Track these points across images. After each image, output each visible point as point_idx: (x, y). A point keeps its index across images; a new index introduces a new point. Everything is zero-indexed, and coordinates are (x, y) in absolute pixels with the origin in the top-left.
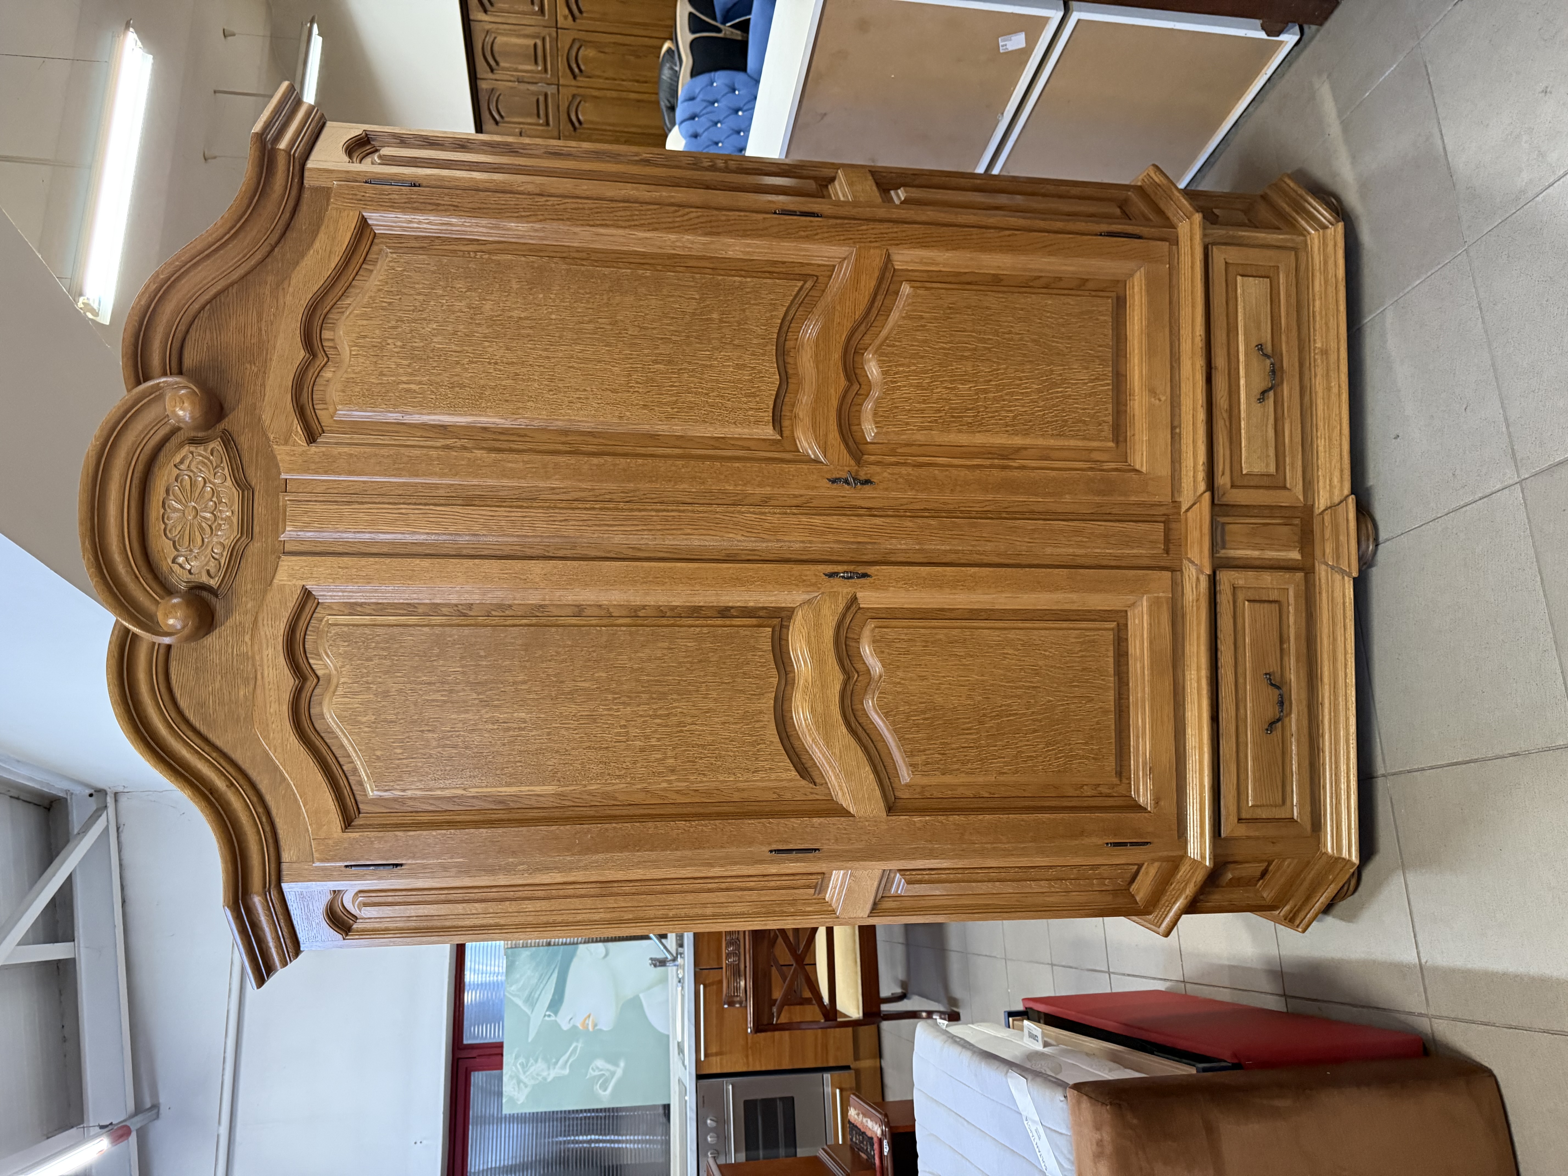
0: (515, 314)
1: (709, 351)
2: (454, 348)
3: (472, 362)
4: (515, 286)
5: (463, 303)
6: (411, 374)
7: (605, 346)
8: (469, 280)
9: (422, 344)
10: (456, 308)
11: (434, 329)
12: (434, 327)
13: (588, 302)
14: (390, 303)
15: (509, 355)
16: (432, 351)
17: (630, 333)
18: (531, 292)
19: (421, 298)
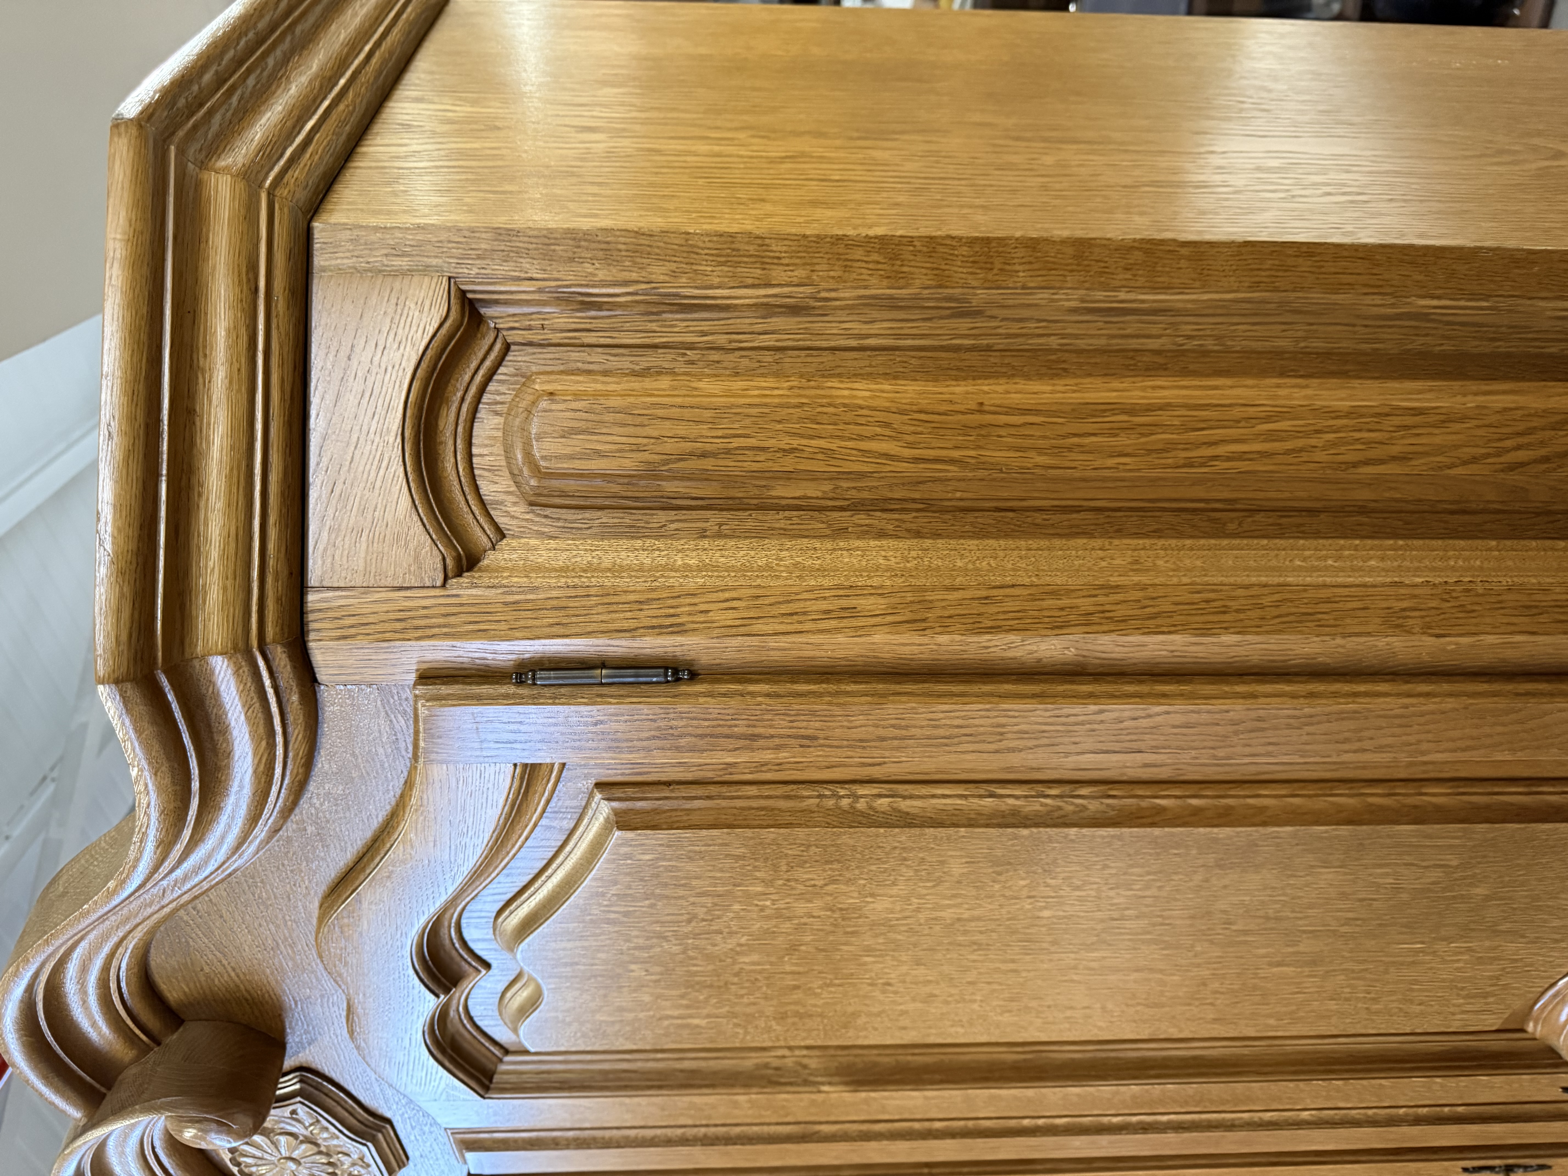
0: (948, 914)
1: (1422, 943)
2: (788, 968)
3: (831, 985)
4: (957, 868)
5: (818, 903)
6: (688, 1007)
7: (1163, 949)
8: (835, 866)
9: (710, 967)
10: (800, 912)
11: (741, 945)
12: (743, 940)
13: (1147, 887)
14: (626, 914)
15: (921, 971)
16: (737, 975)
17: (1234, 927)
18: (1002, 878)
19: (708, 901)
